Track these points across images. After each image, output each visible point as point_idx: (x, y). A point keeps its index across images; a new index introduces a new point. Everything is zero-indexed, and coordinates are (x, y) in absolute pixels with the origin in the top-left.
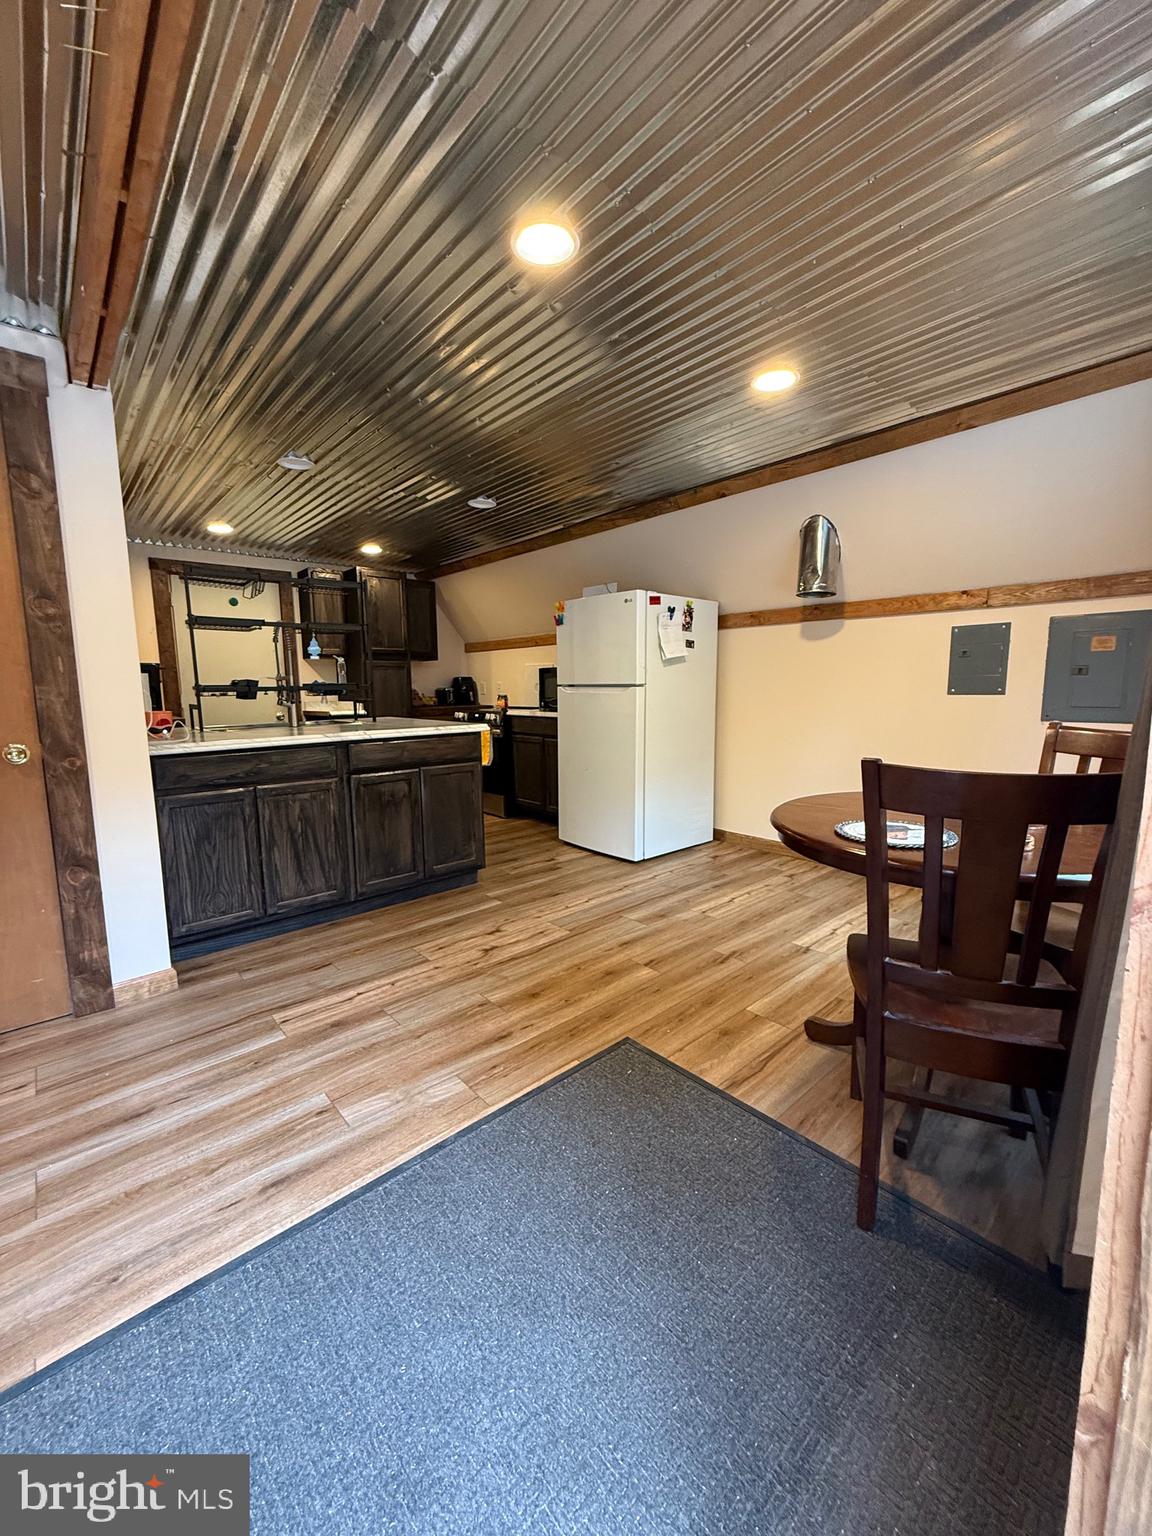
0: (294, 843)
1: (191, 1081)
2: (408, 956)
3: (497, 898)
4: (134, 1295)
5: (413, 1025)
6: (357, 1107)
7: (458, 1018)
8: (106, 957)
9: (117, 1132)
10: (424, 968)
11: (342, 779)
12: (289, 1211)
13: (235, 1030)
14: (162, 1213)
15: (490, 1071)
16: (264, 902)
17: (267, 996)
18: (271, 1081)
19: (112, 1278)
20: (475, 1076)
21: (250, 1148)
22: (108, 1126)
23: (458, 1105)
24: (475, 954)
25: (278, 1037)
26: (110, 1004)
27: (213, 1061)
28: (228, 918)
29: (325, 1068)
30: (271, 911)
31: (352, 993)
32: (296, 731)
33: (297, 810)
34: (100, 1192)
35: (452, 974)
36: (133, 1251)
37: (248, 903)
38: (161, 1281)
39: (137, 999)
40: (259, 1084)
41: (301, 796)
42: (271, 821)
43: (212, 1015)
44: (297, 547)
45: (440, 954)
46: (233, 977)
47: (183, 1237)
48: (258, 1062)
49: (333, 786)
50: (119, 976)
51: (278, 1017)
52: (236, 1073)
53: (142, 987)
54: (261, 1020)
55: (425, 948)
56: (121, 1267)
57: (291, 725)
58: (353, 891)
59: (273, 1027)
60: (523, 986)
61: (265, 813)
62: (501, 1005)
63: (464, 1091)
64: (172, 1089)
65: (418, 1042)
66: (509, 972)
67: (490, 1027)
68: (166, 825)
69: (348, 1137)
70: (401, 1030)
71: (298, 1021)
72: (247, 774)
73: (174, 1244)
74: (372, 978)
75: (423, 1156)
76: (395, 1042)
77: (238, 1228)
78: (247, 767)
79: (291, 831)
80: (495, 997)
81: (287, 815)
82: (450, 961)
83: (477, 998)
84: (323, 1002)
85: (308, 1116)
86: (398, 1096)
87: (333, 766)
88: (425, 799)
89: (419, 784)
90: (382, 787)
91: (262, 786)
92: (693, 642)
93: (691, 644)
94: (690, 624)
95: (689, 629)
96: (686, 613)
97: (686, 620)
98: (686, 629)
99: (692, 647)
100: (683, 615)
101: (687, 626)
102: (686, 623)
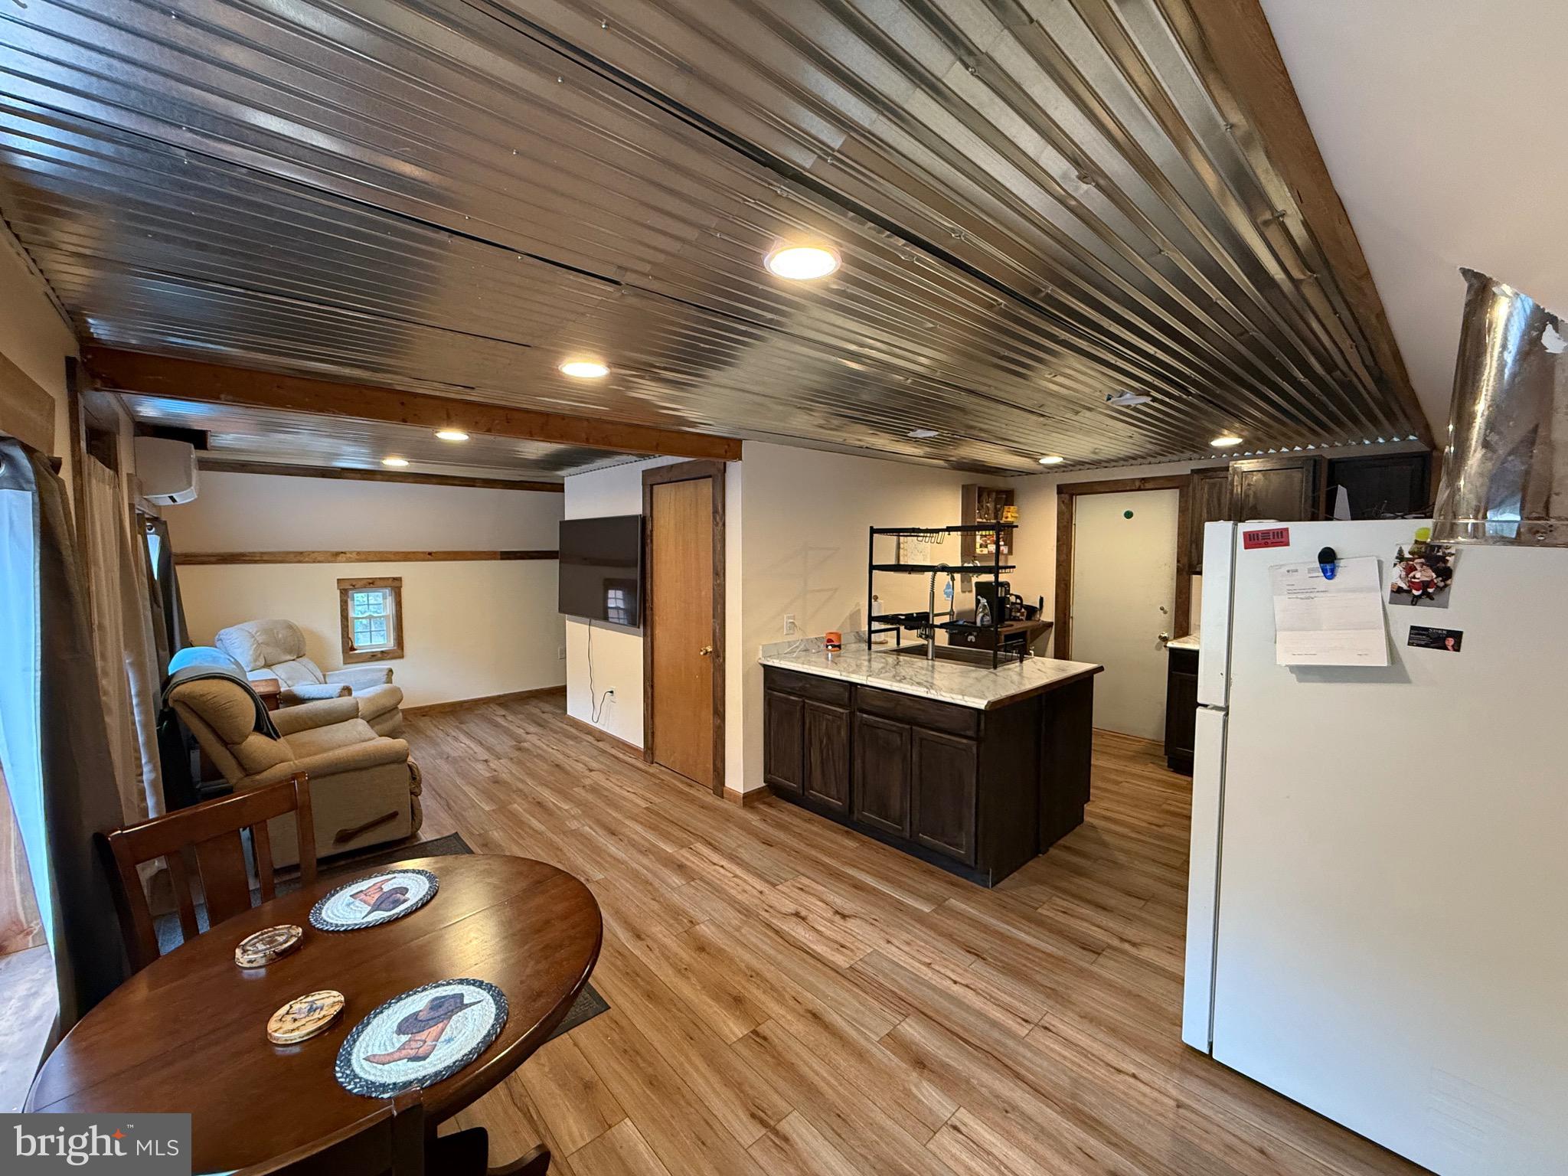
0: (821, 750)
16: (803, 785)
28: (786, 783)
33: (824, 726)
37: (796, 780)
41: (827, 716)
42: (810, 727)
61: (808, 719)
72: (800, 689)
78: (801, 685)
79: (820, 740)
81: (819, 728)
87: (846, 700)
88: (914, 759)
89: (909, 742)
90: (879, 731)
91: (807, 701)
92: (1457, 636)
93: (1444, 639)
94: (1438, 587)
95: (1432, 599)
96: (1412, 560)
97: (1414, 577)
98: (1411, 599)
99: (1450, 648)
100: (1395, 565)
101: (1416, 593)
102: (1413, 585)
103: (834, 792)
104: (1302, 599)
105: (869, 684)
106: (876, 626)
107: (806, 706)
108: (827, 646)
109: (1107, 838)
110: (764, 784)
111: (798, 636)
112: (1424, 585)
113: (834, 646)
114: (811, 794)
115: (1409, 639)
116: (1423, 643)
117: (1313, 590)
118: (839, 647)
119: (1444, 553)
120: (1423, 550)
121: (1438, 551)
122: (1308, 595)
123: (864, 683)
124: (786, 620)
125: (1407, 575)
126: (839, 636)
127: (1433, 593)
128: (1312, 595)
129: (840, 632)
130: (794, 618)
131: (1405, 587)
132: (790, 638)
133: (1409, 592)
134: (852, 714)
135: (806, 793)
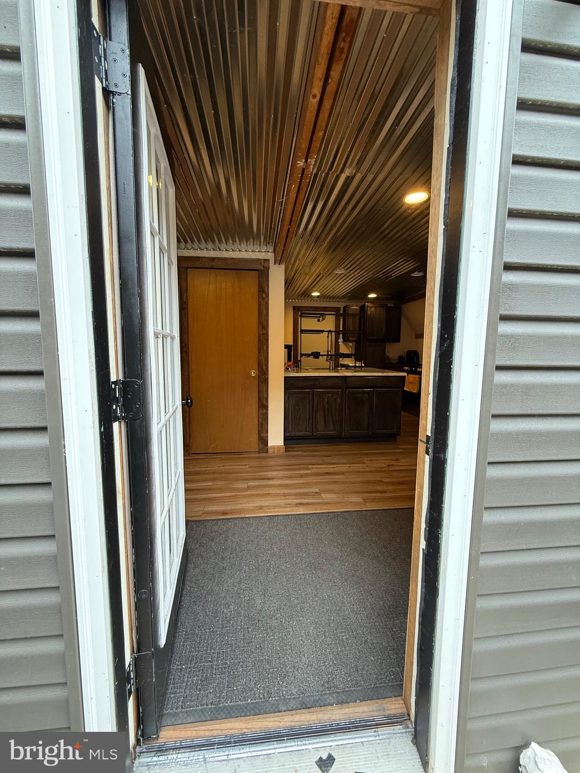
0: (324, 411)
1: (284, 475)
2: (358, 460)
3: (403, 449)
4: (265, 512)
5: (351, 480)
6: (326, 495)
7: (369, 482)
8: (268, 437)
9: (265, 481)
10: (363, 465)
11: (343, 390)
12: (301, 511)
13: (298, 466)
14: (272, 500)
15: (373, 500)
16: (313, 431)
17: (308, 460)
18: (305, 481)
19: (261, 508)
20: (367, 499)
21: (296, 494)
22: (264, 479)
23: (357, 504)
24: (384, 465)
25: (309, 472)
26: (267, 452)
27: (290, 472)
28: (301, 434)
29: (321, 483)
30: (315, 434)
31: (335, 466)
32: (331, 371)
33: (326, 400)
34: (259, 492)
35: (370, 469)
36: (265, 505)
37: (308, 430)
38: (270, 512)
39: (274, 452)
40: (301, 482)
41: (328, 395)
42: (317, 402)
43: (293, 461)
44: (344, 297)
45: (371, 462)
46: (301, 453)
47: (276, 506)
48: (302, 476)
49: (340, 392)
50: (270, 443)
51: (310, 466)
52: (296, 477)
53: (275, 448)
54: (305, 466)
55: (365, 459)
56: (263, 506)
57: (330, 369)
58: (343, 434)
59: (308, 469)
60: (398, 480)
61: (316, 399)
62: (386, 483)
63: (361, 502)
64: (279, 475)
65: (352, 485)
66: (394, 474)
67: (379, 488)
68: (286, 398)
69: (322, 501)
70: (347, 480)
71: (315, 469)
72: (311, 385)
73: (274, 507)
74: (343, 464)
75: (342, 512)
76: (344, 483)
77: (289, 509)
78: (312, 383)
79: (323, 407)
80: (385, 480)
81: (323, 401)
82: (373, 465)
83: (379, 479)
84: (325, 466)
85: (313, 492)
86: (339, 496)
87: (340, 385)
88: (375, 402)
89: (373, 396)
90: (358, 395)
103: (332, 427)
107: (315, 392)
114: (318, 434)
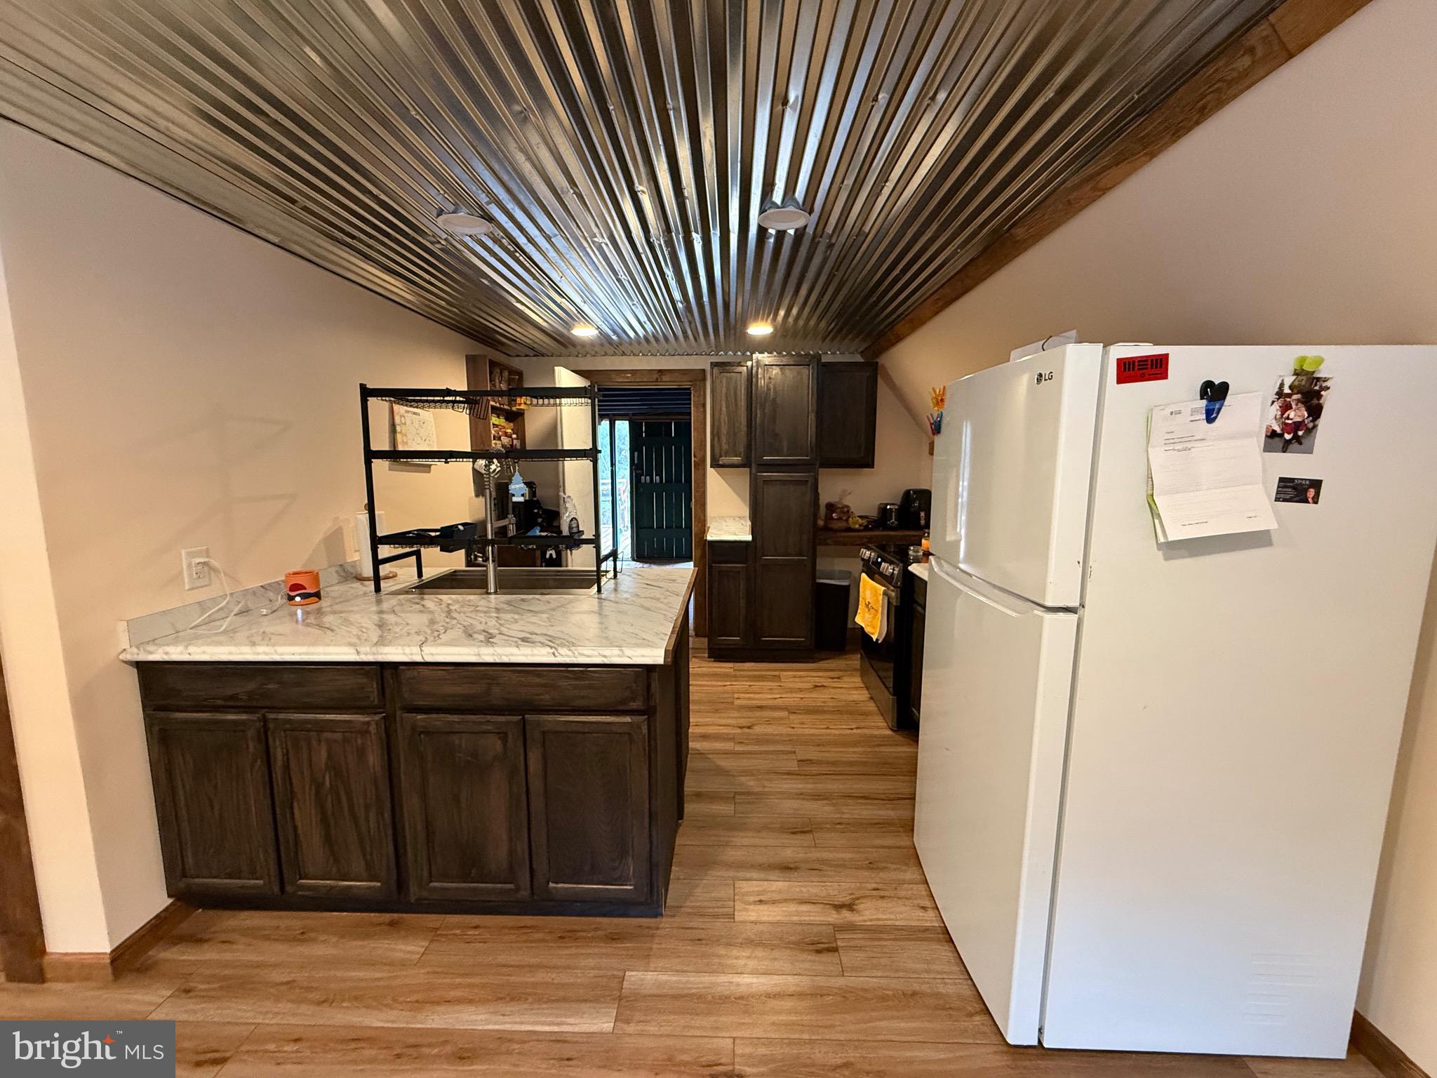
16: (280, 876)
26: (39, 977)
28: (233, 885)
37: (259, 873)
41: (329, 737)
49: (373, 728)
53: (73, 966)
61: (279, 752)
68: (156, 749)
72: (251, 695)
79: (317, 784)
81: (310, 760)
87: (374, 697)
88: (531, 769)
89: (520, 743)
90: (456, 739)
91: (272, 716)
92: (1317, 484)
93: (1306, 491)
94: (1307, 429)
95: (1300, 443)
96: (1289, 396)
97: (1288, 418)
98: (1281, 445)
99: (1310, 500)
100: (1273, 402)
101: (1288, 437)
102: (1286, 428)
103: (358, 865)
104: (1179, 451)
105: (429, 659)
106: (385, 551)
107: (271, 726)
108: (291, 598)
109: (724, 763)
110: (170, 901)
111: (218, 587)
112: (1298, 426)
113: (305, 596)
114: (303, 887)
115: (1277, 493)
116: (1288, 497)
117: (1190, 439)
118: (317, 595)
119: (1321, 387)
120: (1303, 383)
121: (1316, 385)
122: (1185, 445)
123: (418, 659)
124: (185, 560)
125: (1282, 415)
126: (315, 578)
127: (1302, 436)
128: (1189, 445)
129: (314, 568)
130: (207, 553)
131: (1278, 430)
132: (202, 595)
133: (1281, 435)
134: (389, 721)
135: (289, 889)
